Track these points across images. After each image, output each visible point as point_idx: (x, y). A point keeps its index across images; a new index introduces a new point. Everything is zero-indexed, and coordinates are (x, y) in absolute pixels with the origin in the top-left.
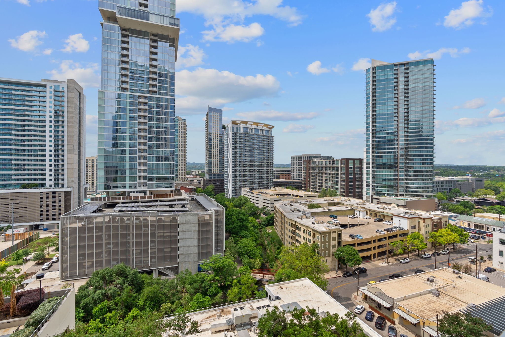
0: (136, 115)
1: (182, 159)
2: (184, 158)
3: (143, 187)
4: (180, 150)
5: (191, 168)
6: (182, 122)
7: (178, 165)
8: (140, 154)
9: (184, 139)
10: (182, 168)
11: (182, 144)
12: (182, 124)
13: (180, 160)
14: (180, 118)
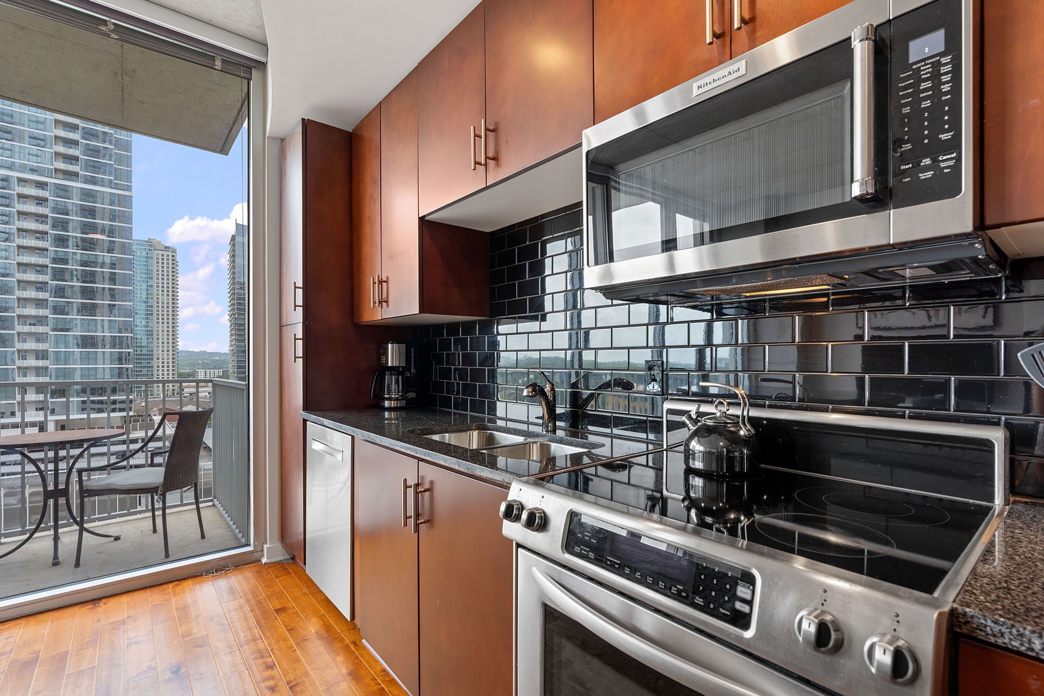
0: (13, 228)
1: (165, 341)
2: (171, 341)
3: (34, 412)
4: (160, 321)
5: (193, 365)
6: (165, 253)
7: (155, 357)
8: (26, 329)
9: (170, 293)
10: (165, 365)
11: (165, 305)
12: (165, 258)
13: (161, 345)
14: (159, 243)
